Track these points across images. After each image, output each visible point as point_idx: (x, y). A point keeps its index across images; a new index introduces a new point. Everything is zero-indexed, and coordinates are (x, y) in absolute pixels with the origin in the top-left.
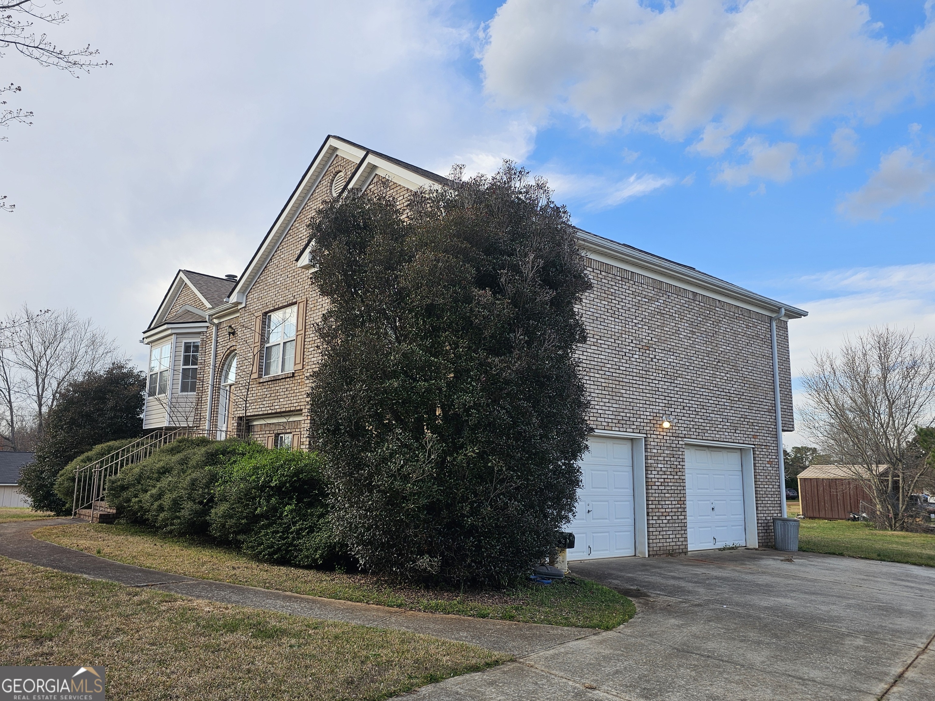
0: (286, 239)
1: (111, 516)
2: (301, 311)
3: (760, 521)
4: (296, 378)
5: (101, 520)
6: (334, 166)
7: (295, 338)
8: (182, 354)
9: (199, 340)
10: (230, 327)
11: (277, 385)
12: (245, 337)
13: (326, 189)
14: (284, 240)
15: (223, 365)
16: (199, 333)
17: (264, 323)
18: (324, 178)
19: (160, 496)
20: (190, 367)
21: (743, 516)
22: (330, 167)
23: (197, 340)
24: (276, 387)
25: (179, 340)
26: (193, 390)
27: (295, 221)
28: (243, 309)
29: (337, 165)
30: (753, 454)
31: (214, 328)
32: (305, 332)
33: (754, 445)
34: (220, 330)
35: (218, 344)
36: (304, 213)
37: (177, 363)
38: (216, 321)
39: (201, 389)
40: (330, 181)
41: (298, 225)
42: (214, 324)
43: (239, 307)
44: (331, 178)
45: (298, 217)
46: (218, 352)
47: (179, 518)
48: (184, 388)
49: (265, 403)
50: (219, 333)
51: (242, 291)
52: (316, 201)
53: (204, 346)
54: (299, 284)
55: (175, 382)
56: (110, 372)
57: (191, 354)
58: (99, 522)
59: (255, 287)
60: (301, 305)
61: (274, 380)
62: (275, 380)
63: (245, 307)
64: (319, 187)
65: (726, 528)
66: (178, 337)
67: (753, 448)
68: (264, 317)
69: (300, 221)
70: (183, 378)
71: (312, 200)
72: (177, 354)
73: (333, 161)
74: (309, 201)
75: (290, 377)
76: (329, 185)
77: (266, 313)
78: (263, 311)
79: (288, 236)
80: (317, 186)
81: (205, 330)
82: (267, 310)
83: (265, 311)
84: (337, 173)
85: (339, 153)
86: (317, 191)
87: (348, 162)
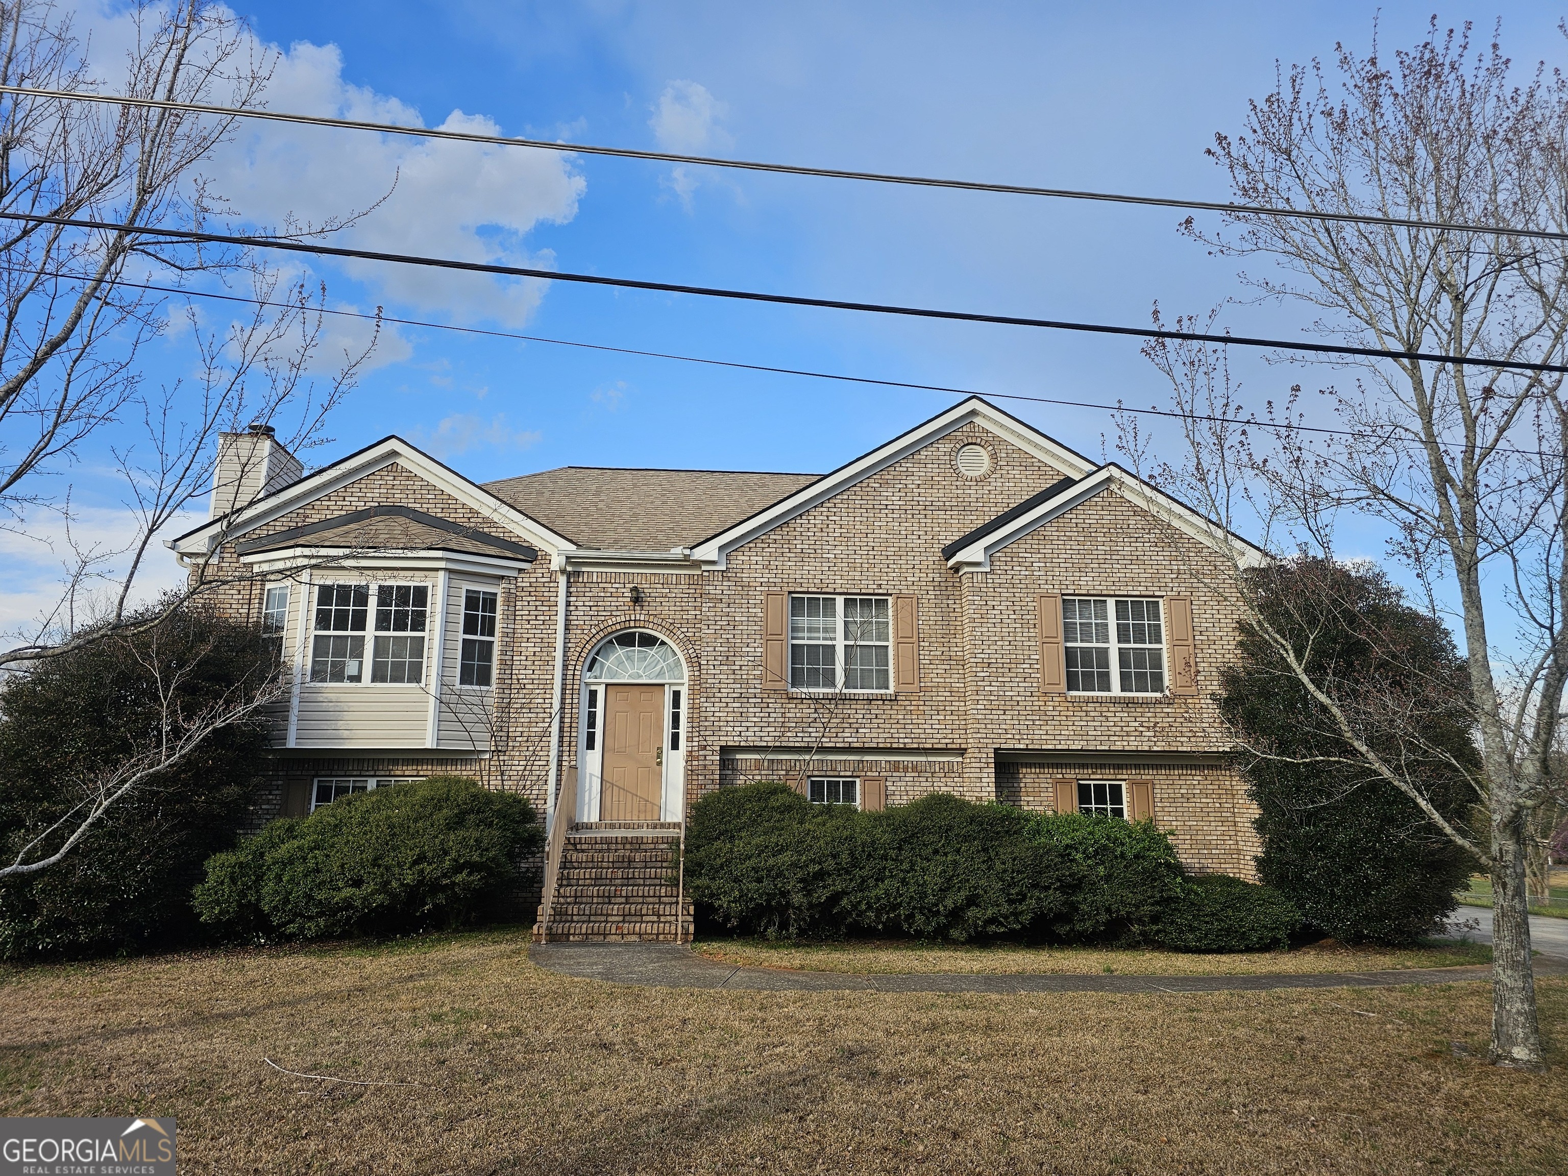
2: (905, 611)
4: (900, 703)
6: (965, 434)
8: (462, 611)
9: (499, 591)
10: (634, 588)
12: (729, 618)
13: (947, 457)
14: (839, 497)
16: (503, 578)
22: (954, 431)
23: (494, 591)
25: (454, 584)
26: (485, 679)
27: (868, 478)
28: (719, 574)
29: (972, 434)
31: (561, 578)
32: (919, 642)
34: (578, 585)
37: (453, 627)
38: (568, 567)
39: (510, 682)
40: (956, 450)
42: (563, 571)
45: (875, 474)
48: (466, 678)
51: (724, 546)
52: (923, 466)
55: (448, 662)
57: (480, 613)
59: (752, 545)
60: (905, 603)
63: (724, 571)
64: (930, 449)
69: (880, 481)
70: (464, 658)
71: (910, 461)
73: (962, 427)
75: (884, 700)
76: (954, 454)
77: (790, 593)
78: (787, 589)
79: (848, 493)
82: (799, 590)
83: (791, 589)
84: (968, 444)
85: (977, 420)
86: (926, 453)
87: (1002, 441)
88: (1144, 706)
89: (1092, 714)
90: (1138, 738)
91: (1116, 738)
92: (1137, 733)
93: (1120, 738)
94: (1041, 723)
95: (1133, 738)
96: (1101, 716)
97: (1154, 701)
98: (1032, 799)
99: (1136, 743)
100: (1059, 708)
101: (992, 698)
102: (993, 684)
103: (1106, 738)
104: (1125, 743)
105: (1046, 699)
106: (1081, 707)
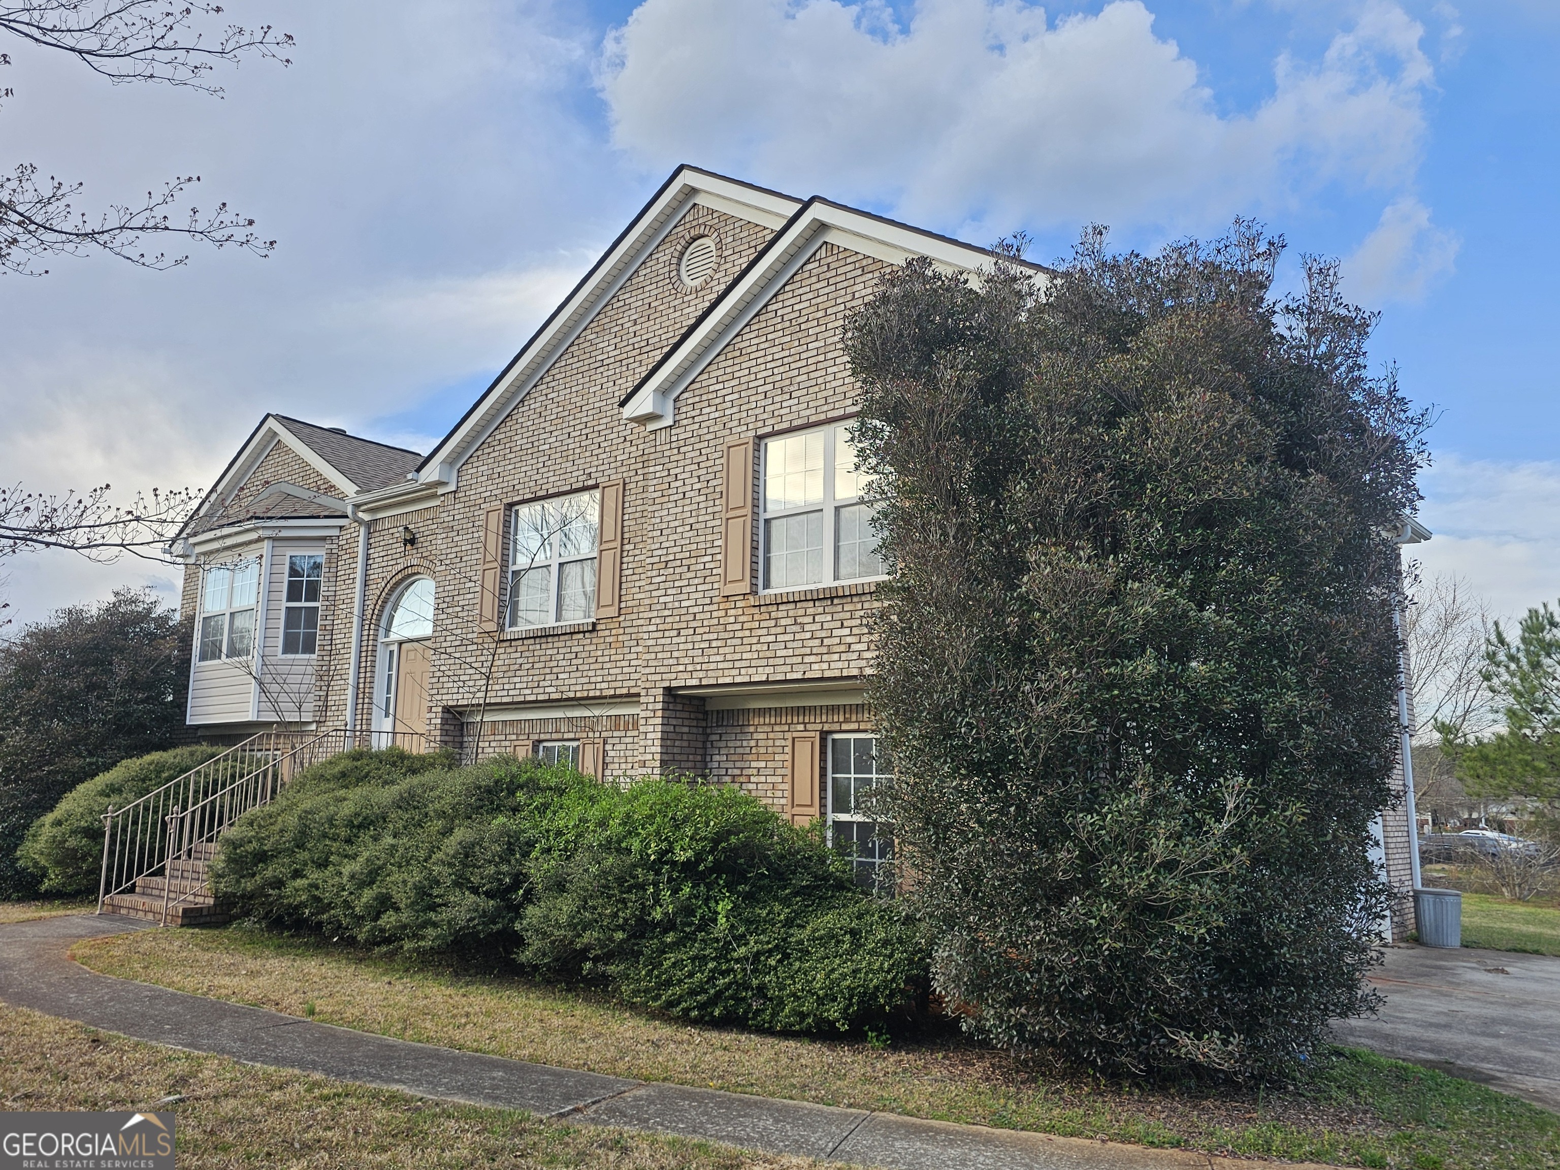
0: (563, 363)
1: (205, 912)
2: (610, 504)
4: (600, 634)
5: (186, 921)
6: (688, 226)
7: (595, 554)
8: (286, 578)
9: (324, 553)
10: (406, 528)
11: (550, 645)
12: (458, 549)
13: (667, 269)
14: (557, 365)
15: (385, 602)
16: (324, 539)
17: (507, 524)
18: (660, 248)
19: (372, 876)
20: (303, 604)
22: (675, 227)
23: (320, 553)
24: (549, 649)
25: (278, 551)
26: (309, 648)
27: (585, 329)
28: (451, 496)
29: (694, 223)
31: (362, 530)
32: (622, 545)
34: (377, 534)
35: (370, 562)
36: (609, 314)
37: (274, 596)
38: (366, 517)
39: (329, 648)
40: (676, 254)
41: (594, 336)
42: (360, 522)
43: (440, 491)
44: (679, 248)
45: (592, 321)
46: (372, 577)
47: (435, 925)
48: (290, 647)
49: (517, 680)
50: (372, 541)
51: (450, 460)
52: (641, 291)
53: (334, 565)
54: (600, 451)
55: (270, 633)
56: (111, 610)
57: (305, 579)
58: (182, 926)
59: (480, 453)
60: (611, 493)
61: (541, 637)
62: (544, 636)
63: (455, 492)
64: (649, 264)
66: (276, 544)
68: (508, 513)
69: (597, 329)
70: (287, 626)
71: (628, 289)
72: (275, 578)
73: (684, 216)
74: (623, 291)
75: (584, 632)
76: (674, 261)
77: (511, 505)
78: (505, 501)
79: (566, 357)
80: (644, 263)
81: (336, 532)
82: (516, 499)
83: (509, 500)
84: (694, 239)
85: (699, 200)
86: (644, 272)
87: (726, 218)
88: (855, 599)
89: (783, 622)
90: (844, 657)
91: (812, 659)
92: (843, 648)
93: (818, 658)
94: (719, 643)
95: (836, 657)
96: (796, 623)
97: (873, 589)
98: (763, 764)
99: (840, 665)
100: (741, 619)
101: (667, 613)
102: (669, 592)
103: (799, 659)
104: (825, 666)
105: (727, 605)
106: (770, 613)
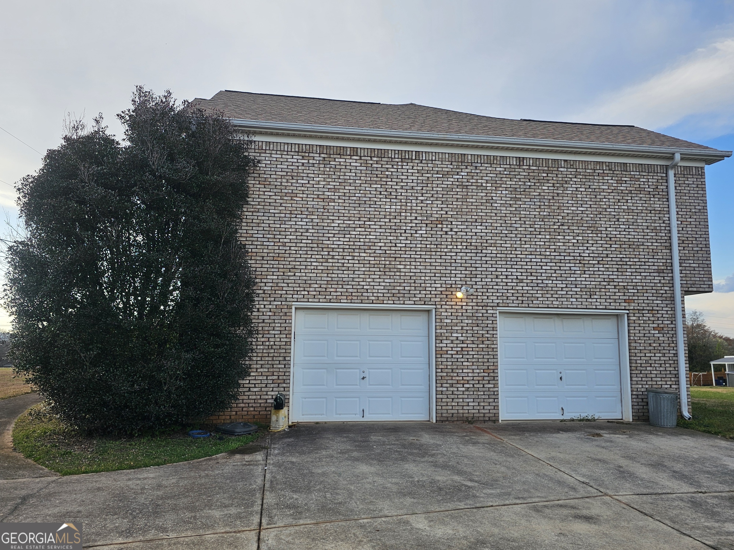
3: (634, 393)
21: (617, 387)
30: (628, 320)
33: (628, 310)
65: (585, 398)
67: (627, 313)
